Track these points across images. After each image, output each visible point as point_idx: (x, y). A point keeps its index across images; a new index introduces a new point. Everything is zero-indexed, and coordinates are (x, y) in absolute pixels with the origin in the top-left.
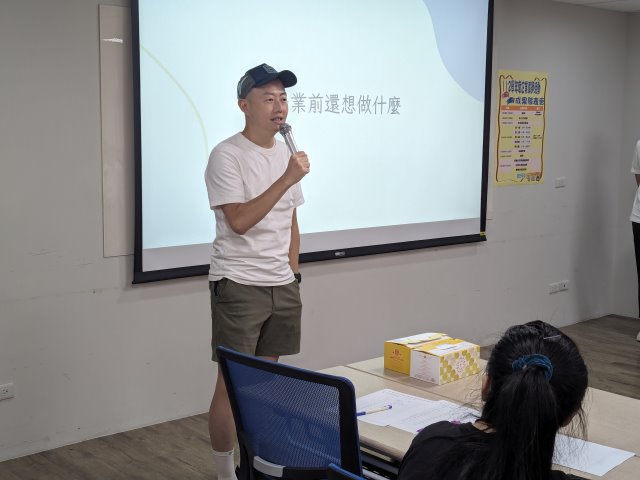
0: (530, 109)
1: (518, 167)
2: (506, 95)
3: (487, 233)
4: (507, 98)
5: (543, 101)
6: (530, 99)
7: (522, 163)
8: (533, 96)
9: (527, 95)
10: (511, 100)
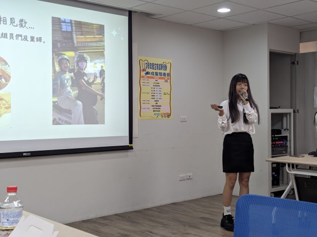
0: (160, 78)
1: (154, 110)
2: (144, 70)
4: (145, 72)
5: (169, 75)
7: (157, 108)
8: (163, 71)
9: (159, 71)
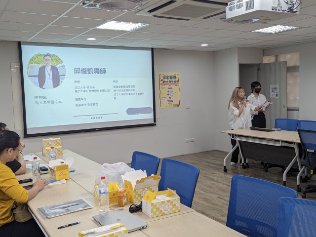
3: (157, 123)
6: (172, 81)
10: (164, 82)
